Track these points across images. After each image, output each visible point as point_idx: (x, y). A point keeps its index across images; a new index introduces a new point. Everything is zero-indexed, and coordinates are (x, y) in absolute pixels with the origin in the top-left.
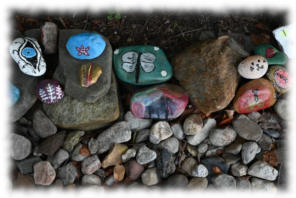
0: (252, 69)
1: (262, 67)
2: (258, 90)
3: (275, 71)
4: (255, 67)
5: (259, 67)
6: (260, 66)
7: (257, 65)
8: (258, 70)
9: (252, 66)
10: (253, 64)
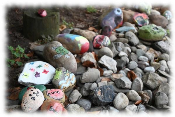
0: (33, 98)
1: (38, 93)
2: (52, 107)
3: (46, 94)
4: (34, 95)
5: (36, 94)
6: (36, 92)
7: (34, 93)
8: (37, 96)
9: (31, 97)
10: (30, 95)
